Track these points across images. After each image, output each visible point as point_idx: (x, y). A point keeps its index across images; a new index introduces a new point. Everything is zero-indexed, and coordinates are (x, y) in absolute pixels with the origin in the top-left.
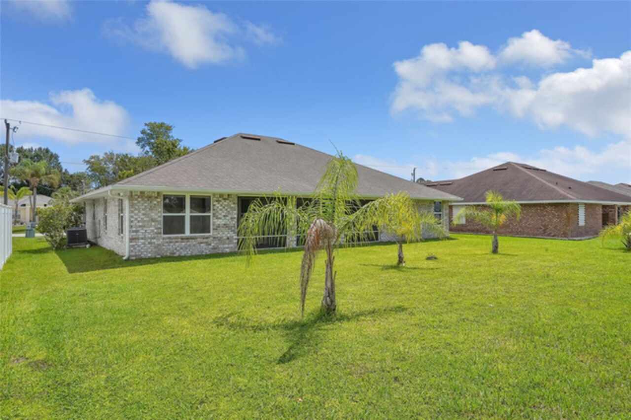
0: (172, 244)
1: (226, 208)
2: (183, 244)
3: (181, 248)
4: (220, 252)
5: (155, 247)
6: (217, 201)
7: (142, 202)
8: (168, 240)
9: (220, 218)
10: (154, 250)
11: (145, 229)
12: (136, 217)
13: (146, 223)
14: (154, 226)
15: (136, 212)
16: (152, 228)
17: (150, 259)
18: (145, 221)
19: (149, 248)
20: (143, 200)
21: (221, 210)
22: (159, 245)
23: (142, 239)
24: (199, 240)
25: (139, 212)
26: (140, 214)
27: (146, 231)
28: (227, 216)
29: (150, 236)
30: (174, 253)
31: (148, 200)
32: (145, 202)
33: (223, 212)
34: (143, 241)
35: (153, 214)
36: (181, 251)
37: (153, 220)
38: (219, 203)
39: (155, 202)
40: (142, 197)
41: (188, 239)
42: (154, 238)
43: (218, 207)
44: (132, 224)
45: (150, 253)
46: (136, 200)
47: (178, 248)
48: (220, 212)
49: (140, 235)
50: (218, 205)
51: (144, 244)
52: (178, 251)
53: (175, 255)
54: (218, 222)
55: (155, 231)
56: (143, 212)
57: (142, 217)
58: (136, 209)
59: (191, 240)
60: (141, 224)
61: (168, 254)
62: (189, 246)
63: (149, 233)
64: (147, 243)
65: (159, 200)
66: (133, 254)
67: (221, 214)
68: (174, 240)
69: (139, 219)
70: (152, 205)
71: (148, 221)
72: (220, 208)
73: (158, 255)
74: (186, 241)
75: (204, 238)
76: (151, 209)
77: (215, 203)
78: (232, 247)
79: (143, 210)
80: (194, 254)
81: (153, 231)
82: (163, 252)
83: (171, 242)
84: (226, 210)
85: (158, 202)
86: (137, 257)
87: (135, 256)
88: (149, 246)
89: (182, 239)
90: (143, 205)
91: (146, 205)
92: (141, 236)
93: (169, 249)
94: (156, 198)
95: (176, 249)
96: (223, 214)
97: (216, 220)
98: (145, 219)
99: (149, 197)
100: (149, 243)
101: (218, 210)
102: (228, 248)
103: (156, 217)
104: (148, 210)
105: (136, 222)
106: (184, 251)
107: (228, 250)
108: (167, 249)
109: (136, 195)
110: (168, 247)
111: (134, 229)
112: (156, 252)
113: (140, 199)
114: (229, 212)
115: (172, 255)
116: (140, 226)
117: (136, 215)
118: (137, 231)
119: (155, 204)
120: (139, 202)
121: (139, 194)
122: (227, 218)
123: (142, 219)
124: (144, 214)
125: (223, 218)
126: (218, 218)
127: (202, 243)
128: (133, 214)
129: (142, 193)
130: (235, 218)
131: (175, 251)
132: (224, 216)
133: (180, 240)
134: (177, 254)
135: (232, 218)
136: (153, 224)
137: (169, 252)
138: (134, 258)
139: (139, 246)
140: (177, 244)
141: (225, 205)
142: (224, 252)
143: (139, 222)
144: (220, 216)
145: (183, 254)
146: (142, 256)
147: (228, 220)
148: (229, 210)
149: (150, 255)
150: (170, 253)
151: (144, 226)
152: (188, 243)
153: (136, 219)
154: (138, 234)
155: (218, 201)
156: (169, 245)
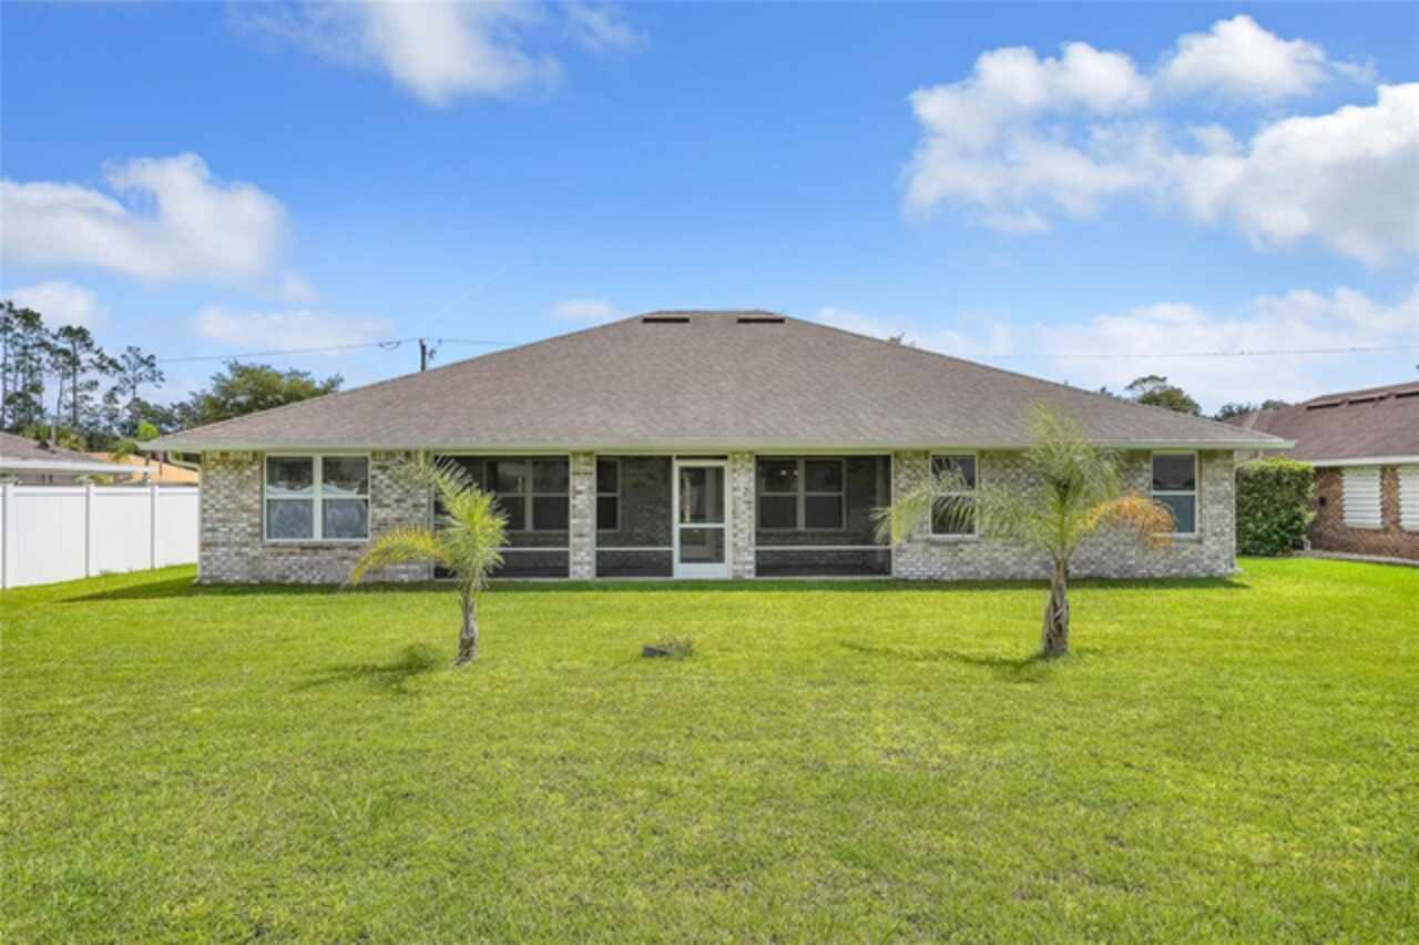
0: (281, 558)
1: (402, 482)
2: (305, 558)
3: (301, 568)
4: (388, 579)
5: (248, 563)
6: (380, 468)
7: (225, 473)
8: (273, 550)
9: (388, 506)
10: (247, 568)
11: (229, 525)
12: (212, 501)
13: (231, 515)
14: (248, 520)
15: (213, 492)
16: (243, 525)
17: (237, 584)
18: (230, 510)
19: (236, 563)
20: (226, 468)
21: (388, 486)
22: (255, 558)
23: (223, 545)
24: (340, 552)
25: (219, 492)
26: (221, 497)
27: (231, 530)
28: (404, 501)
29: (238, 539)
30: (288, 577)
31: (236, 468)
32: (230, 473)
33: (394, 492)
34: (225, 549)
35: (244, 497)
36: (301, 572)
37: (245, 509)
38: (384, 473)
39: (249, 473)
40: (224, 463)
41: (316, 548)
42: (246, 545)
43: (382, 482)
44: (206, 516)
45: (238, 573)
46: (213, 468)
47: (295, 568)
48: (388, 491)
49: (220, 538)
50: (382, 477)
51: (227, 554)
52: (294, 572)
53: (288, 582)
54: (382, 514)
55: (249, 530)
56: (226, 492)
57: (224, 501)
58: (212, 487)
59: (320, 552)
60: (220, 515)
61: (274, 579)
62: (319, 563)
63: (237, 534)
64: (232, 553)
65: (256, 468)
66: (207, 573)
67: (388, 496)
68: (285, 550)
69: (218, 506)
70: (242, 477)
71: (235, 511)
72: (387, 482)
73: (255, 577)
74: (310, 552)
75: (350, 549)
76: (241, 486)
77: (377, 472)
78: (415, 572)
79: (226, 487)
80: (328, 581)
81: (243, 530)
82: (263, 573)
83: (280, 554)
84: (402, 487)
85: (254, 472)
86: (215, 581)
87: (211, 577)
88: (237, 558)
89: (303, 548)
90: (225, 477)
91: (231, 477)
92: (221, 540)
93: (277, 568)
94: (251, 463)
95: (290, 568)
96: (395, 496)
97: (377, 510)
98: (229, 506)
99: (238, 463)
100: (237, 554)
101: (383, 486)
102: (406, 572)
103: (250, 502)
104: (234, 488)
105: (212, 511)
106: (307, 573)
107: (405, 577)
108: (272, 568)
109: (213, 460)
110: (275, 564)
111: (209, 525)
112: (249, 573)
113: (219, 468)
114: (408, 491)
115: (281, 581)
116: (220, 520)
117: (213, 497)
118: (213, 530)
119: (248, 477)
120: (218, 473)
121: (218, 456)
122: (404, 505)
123: (224, 506)
124: (226, 497)
125: (395, 505)
126: (381, 505)
127: (344, 558)
128: (206, 497)
129: (224, 454)
130: (423, 505)
131: (287, 573)
132: (397, 501)
133: (298, 550)
134: (293, 579)
135: (416, 506)
136: (245, 516)
137: (275, 573)
138: (208, 582)
139: (217, 559)
140: (292, 558)
141: (399, 477)
142: (396, 580)
143: (217, 511)
144: (386, 501)
145: (304, 580)
146: (224, 578)
147: (407, 510)
148: (408, 487)
149: (237, 578)
150: (278, 576)
151: (229, 521)
152: (316, 558)
153: (212, 506)
154: (218, 534)
155: (383, 468)
156: (275, 560)
